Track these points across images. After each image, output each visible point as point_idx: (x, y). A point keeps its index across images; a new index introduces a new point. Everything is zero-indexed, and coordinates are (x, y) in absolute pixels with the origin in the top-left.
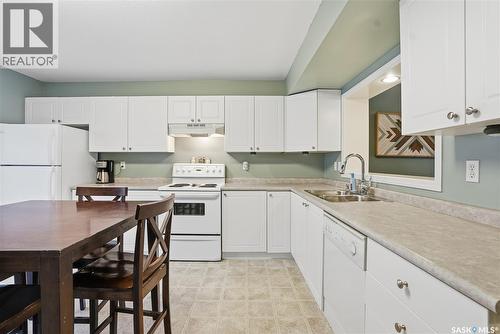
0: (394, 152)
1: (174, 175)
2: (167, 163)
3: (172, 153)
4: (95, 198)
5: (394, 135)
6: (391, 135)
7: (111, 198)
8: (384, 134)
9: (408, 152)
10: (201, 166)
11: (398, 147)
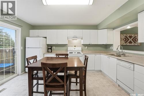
0: (125, 44)
1: (68, 50)
2: (66, 47)
3: (67, 44)
4: (60, 56)
5: (125, 40)
6: (124, 40)
7: (64, 56)
8: (122, 40)
9: (128, 44)
10: (75, 48)
11: (126, 43)
